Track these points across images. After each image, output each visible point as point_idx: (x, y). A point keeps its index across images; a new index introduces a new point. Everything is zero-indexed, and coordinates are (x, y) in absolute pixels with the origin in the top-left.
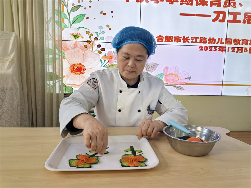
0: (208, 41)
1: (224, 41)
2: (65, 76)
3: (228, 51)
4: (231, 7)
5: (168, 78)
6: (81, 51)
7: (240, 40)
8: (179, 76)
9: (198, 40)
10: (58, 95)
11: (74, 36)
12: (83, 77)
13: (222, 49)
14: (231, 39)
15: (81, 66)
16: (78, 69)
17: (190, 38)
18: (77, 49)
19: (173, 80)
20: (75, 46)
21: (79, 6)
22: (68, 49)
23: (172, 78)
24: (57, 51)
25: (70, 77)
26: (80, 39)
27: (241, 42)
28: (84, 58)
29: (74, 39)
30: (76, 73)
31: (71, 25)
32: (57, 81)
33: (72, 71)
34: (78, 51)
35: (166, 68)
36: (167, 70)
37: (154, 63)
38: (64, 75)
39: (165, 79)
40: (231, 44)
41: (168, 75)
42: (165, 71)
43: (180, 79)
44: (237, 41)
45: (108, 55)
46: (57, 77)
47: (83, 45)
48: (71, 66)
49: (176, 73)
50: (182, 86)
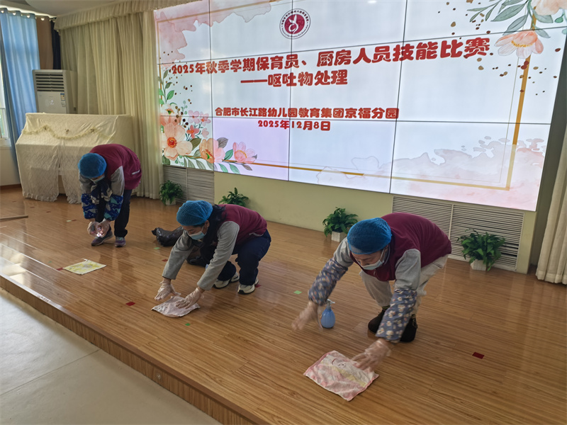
0: (268, 114)
1: (286, 112)
3: (293, 127)
4: (293, 67)
5: (237, 155)
7: (308, 110)
8: (246, 154)
9: (257, 112)
11: (168, 111)
12: (175, 150)
13: (285, 125)
14: (296, 109)
15: (174, 139)
16: (172, 143)
17: (248, 110)
18: (170, 124)
19: (241, 157)
20: (170, 121)
21: (170, 83)
23: (240, 155)
25: (168, 149)
26: (172, 114)
27: (309, 114)
28: (175, 132)
29: (168, 114)
30: (171, 146)
31: (166, 102)
33: (169, 144)
34: (172, 126)
35: (235, 143)
37: (225, 138)
39: (234, 156)
40: (296, 116)
41: (237, 152)
42: (235, 147)
43: (247, 157)
44: (304, 112)
45: (190, 129)
47: (174, 120)
48: (168, 140)
49: (243, 151)
50: (250, 166)
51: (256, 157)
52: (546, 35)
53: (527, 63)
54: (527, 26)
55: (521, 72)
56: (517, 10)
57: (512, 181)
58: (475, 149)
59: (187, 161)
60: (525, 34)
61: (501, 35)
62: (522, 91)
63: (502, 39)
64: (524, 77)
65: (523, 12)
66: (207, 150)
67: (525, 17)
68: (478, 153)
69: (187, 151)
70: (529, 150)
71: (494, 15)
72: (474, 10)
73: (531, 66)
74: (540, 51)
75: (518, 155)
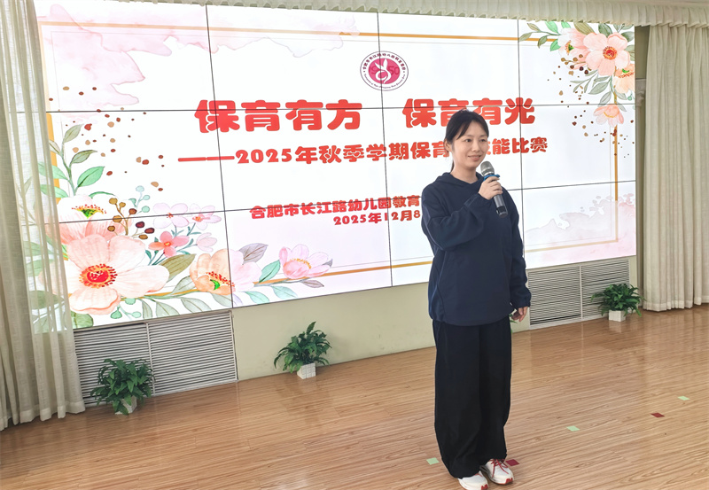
2: (71, 295)
5: (289, 268)
6: (103, 240)
8: (309, 262)
10: (60, 335)
11: (84, 211)
12: (112, 291)
15: (104, 269)
16: (99, 277)
18: (92, 237)
19: (299, 270)
20: (89, 231)
21: (89, 152)
22: (73, 239)
23: (297, 268)
24: (50, 247)
25: (83, 294)
26: (97, 216)
28: (110, 252)
29: (84, 217)
30: (95, 285)
31: (75, 191)
32: (56, 306)
33: (86, 282)
34: (97, 240)
35: (284, 249)
36: (286, 254)
37: (259, 244)
38: (69, 292)
39: (284, 270)
41: (289, 263)
42: (283, 255)
43: (312, 266)
45: (161, 239)
46: (55, 300)
47: (106, 227)
48: (83, 273)
49: (303, 258)
50: (319, 279)
51: (330, 264)
52: (624, 109)
53: (615, 131)
54: (612, 101)
55: (613, 138)
56: (604, 87)
57: (619, 233)
58: (591, 209)
59: (153, 305)
60: (611, 107)
61: (596, 107)
62: (616, 155)
63: (597, 110)
64: (615, 142)
65: (608, 89)
66: (212, 274)
67: (610, 93)
68: (593, 212)
69: (151, 287)
70: (626, 204)
71: (590, 88)
72: (574, 82)
73: (618, 134)
74: (622, 122)
75: (620, 209)
